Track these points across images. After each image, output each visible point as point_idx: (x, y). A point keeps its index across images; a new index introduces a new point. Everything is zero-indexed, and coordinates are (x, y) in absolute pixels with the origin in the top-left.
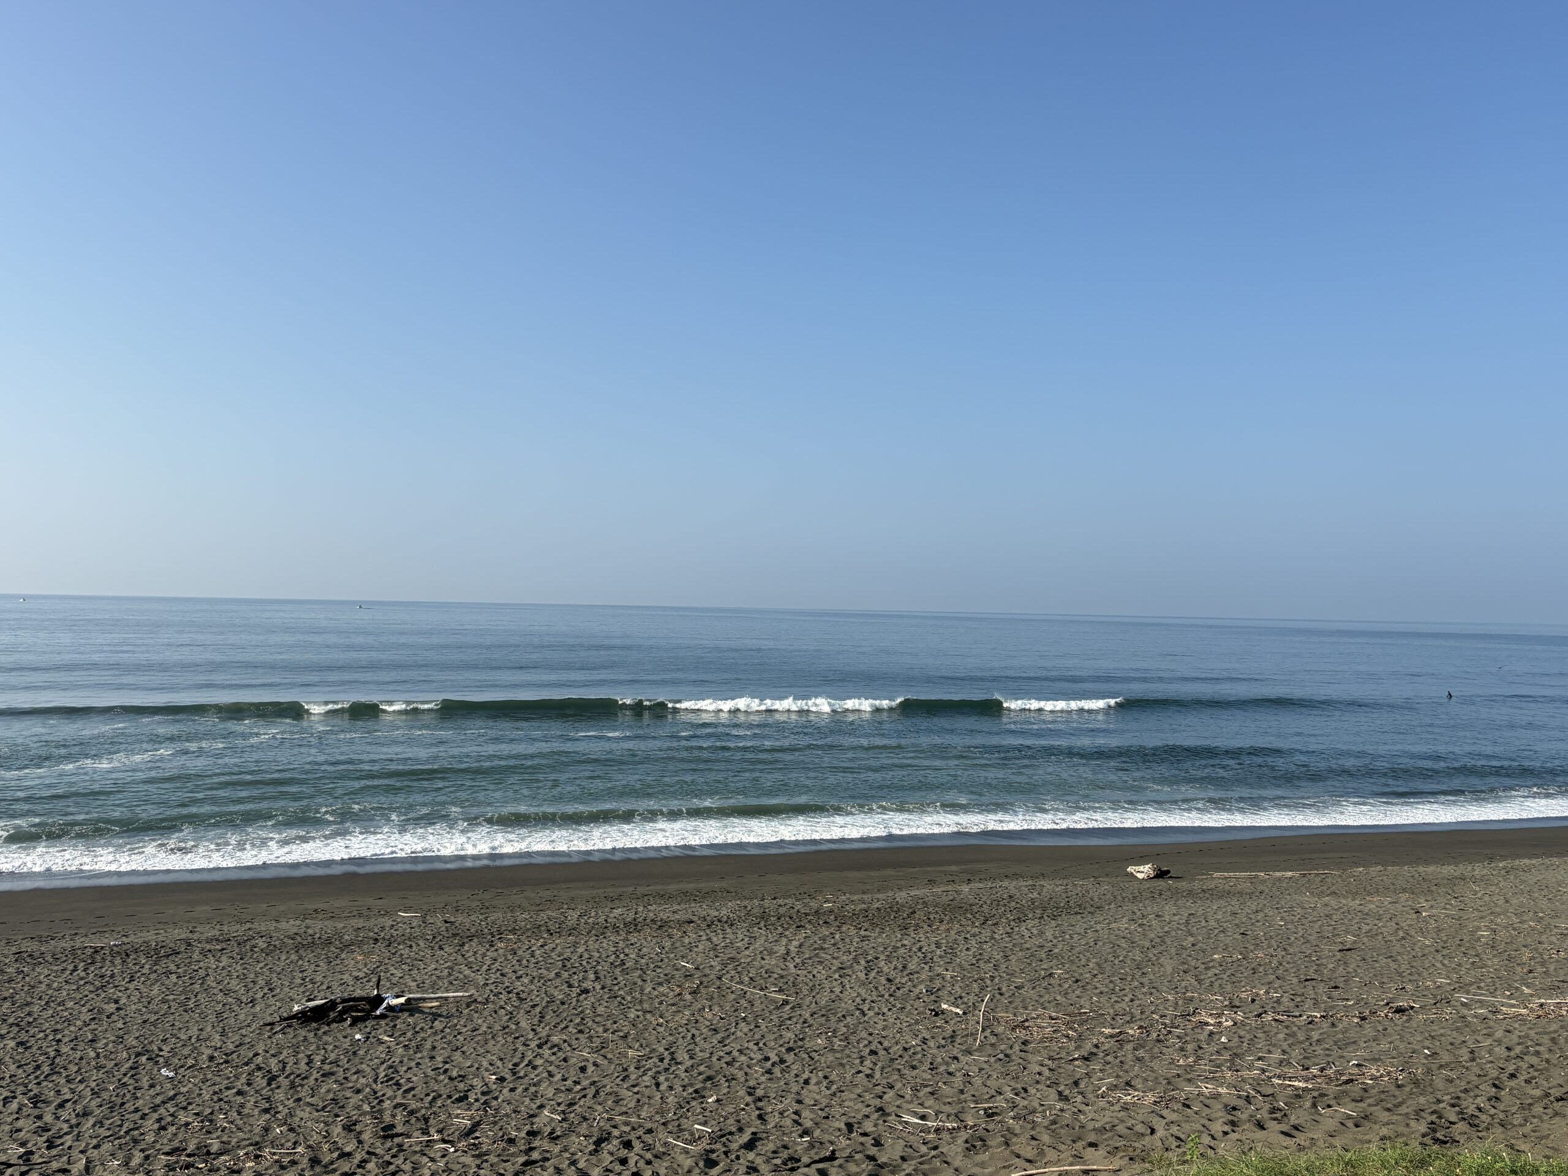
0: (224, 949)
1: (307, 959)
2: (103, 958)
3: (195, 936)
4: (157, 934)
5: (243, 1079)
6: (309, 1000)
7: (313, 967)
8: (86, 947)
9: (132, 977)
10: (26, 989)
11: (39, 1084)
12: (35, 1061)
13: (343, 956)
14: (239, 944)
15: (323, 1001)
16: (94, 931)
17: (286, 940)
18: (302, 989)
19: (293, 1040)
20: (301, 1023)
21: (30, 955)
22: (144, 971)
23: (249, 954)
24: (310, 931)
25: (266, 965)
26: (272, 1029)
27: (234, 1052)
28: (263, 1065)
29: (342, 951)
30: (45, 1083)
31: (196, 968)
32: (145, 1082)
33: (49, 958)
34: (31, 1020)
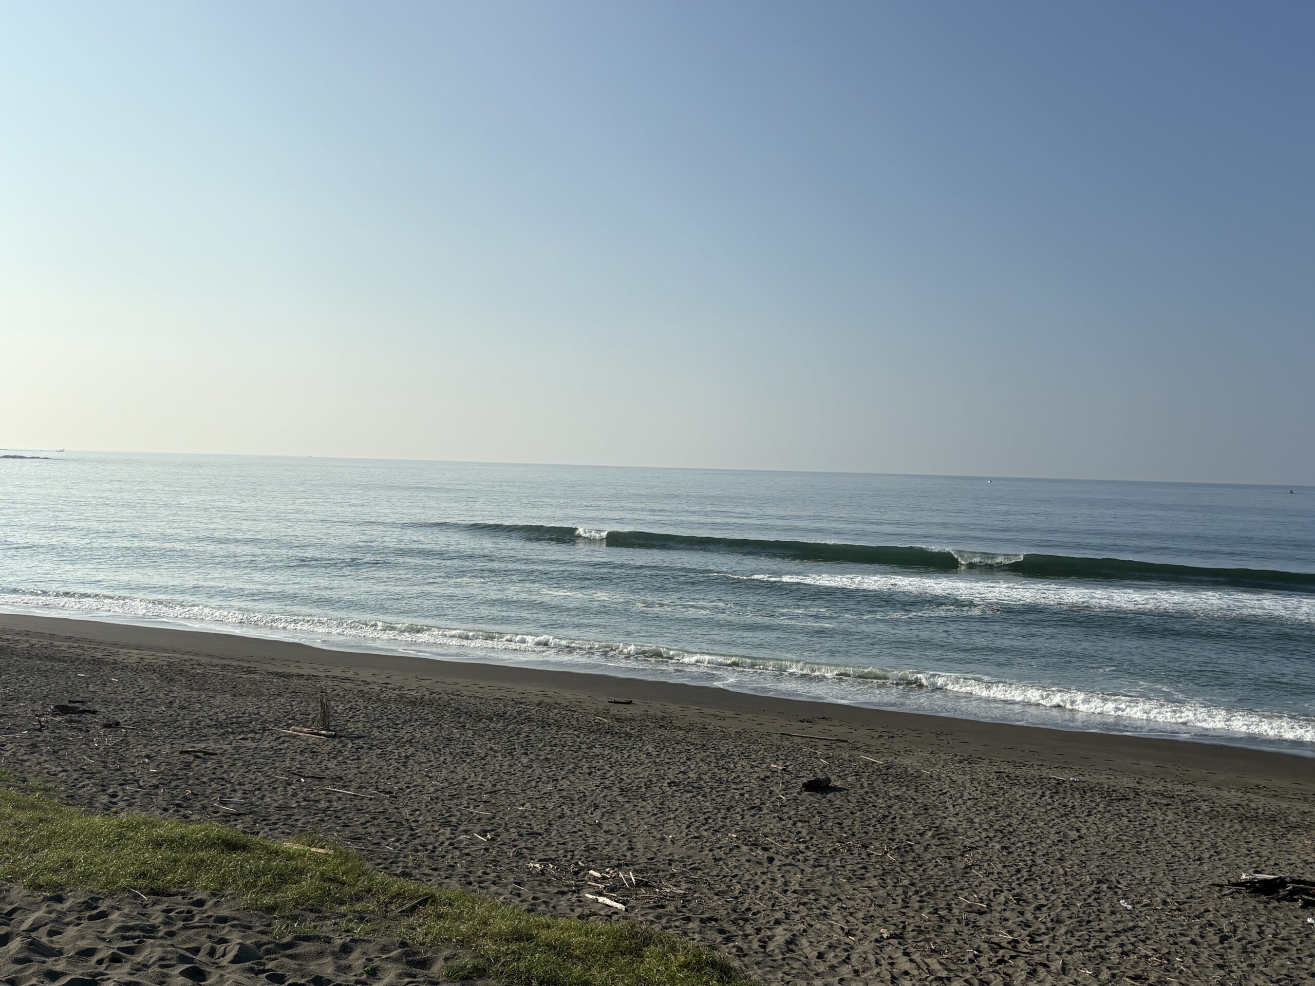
0: (1168, 805)
1: (1251, 832)
2: (1065, 790)
3: (1143, 787)
4: (1108, 778)
5: (1196, 930)
6: (1256, 872)
7: (1258, 840)
8: (1050, 778)
9: (1089, 812)
10: (1006, 803)
11: (1020, 885)
12: (1016, 865)
13: (1290, 836)
14: (1183, 803)
15: (1272, 877)
16: (1056, 765)
17: (1228, 808)
18: (1248, 860)
19: (1242, 907)
20: (1249, 893)
21: (1008, 776)
22: (1099, 809)
23: (1194, 814)
24: (1253, 805)
25: (1210, 828)
26: (1221, 890)
27: (1186, 902)
28: (1214, 923)
29: (1289, 831)
30: (1024, 886)
31: (1145, 816)
32: (1107, 907)
33: (1022, 781)
34: (1011, 830)
